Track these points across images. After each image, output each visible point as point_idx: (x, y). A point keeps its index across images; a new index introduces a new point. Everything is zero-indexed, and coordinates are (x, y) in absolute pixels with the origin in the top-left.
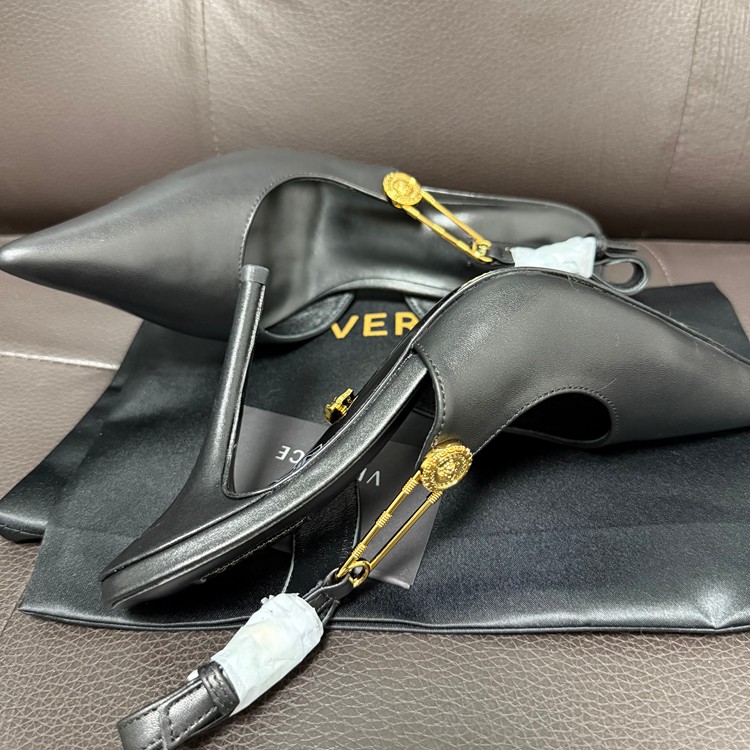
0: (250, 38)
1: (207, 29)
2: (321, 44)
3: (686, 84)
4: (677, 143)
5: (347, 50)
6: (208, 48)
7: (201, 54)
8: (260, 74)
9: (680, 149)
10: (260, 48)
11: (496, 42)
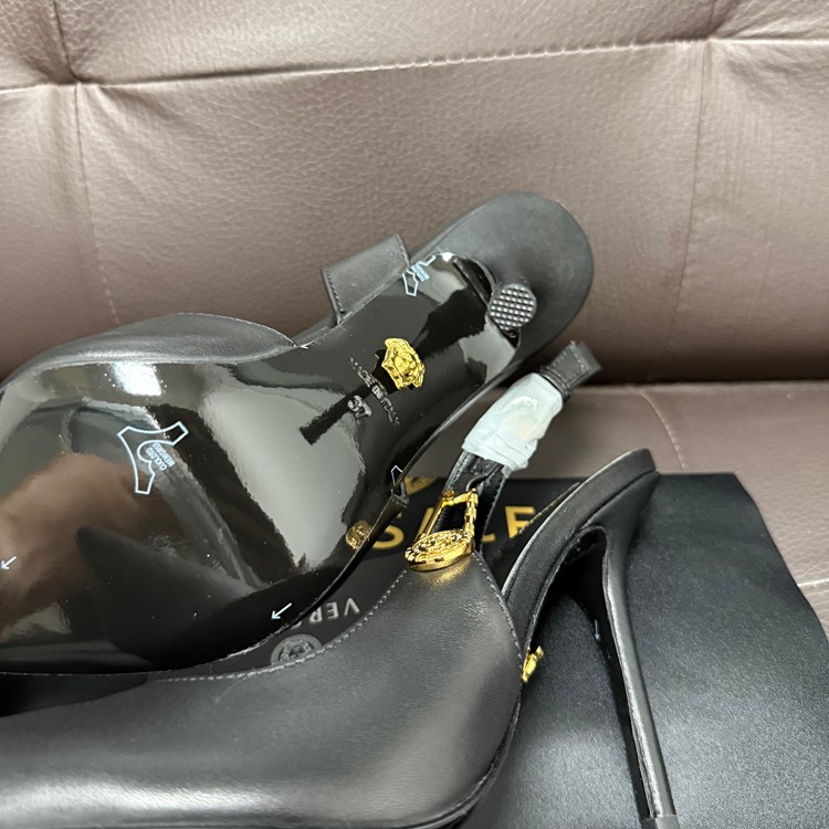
0: (139, 171)
1: (86, 162)
2: (229, 176)
3: (689, 206)
4: (683, 276)
5: (264, 182)
6: (88, 184)
7: (81, 192)
8: (156, 214)
9: (686, 283)
10: (153, 183)
11: (447, 167)
